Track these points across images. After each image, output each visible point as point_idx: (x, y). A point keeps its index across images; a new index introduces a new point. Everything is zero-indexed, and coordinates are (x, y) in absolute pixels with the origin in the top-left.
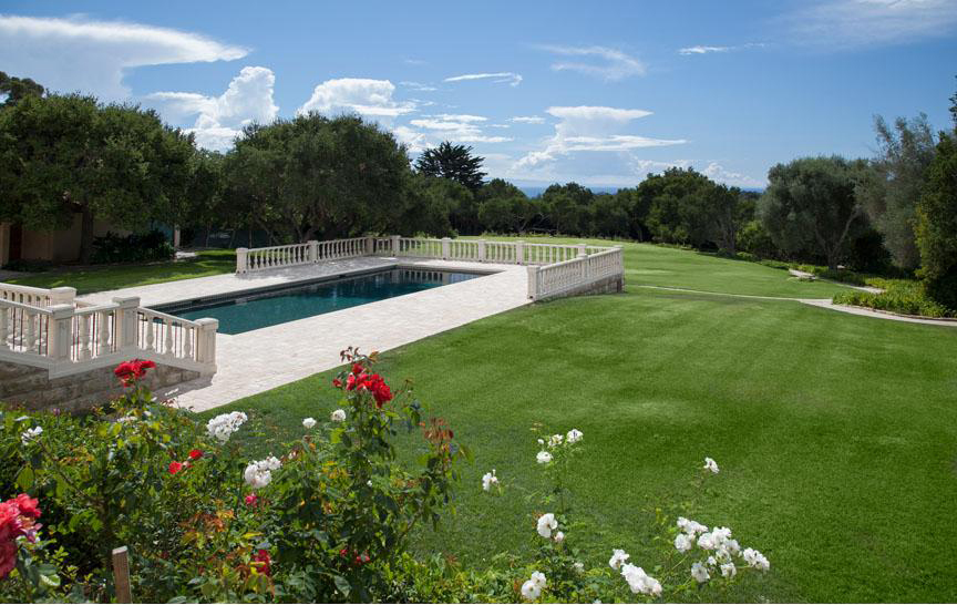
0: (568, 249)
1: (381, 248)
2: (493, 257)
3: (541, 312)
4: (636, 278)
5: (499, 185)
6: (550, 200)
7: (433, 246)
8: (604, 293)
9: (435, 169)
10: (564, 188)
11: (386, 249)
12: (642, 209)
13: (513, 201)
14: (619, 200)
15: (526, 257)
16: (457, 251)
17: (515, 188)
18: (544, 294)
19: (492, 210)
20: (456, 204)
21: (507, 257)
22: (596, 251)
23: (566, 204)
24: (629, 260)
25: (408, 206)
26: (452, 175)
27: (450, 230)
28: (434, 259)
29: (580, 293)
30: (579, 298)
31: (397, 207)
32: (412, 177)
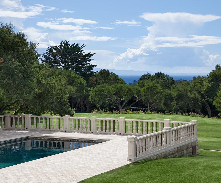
0: (157, 123)
1: (16, 123)
2: (102, 129)
3: (137, 171)
4: (206, 144)
5: (105, 74)
6: (143, 86)
7: (57, 121)
8: (182, 156)
9: (56, 62)
10: (154, 76)
11: (21, 124)
12: (211, 92)
13: (115, 87)
14: (194, 85)
15: (126, 129)
16: (75, 125)
17: (117, 76)
18: (139, 157)
19: (100, 94)
20: (73, 89)
21: (112, 129)
22: (177, 125)
23: (155, 89)
24: (201, 131)
25: (37, 92)
26: (69, 66)
27: (70, 109)
28: (58, 131)
29: (166, 156)
30: (165, 160)
31: (30, 92)
32: (40, 69)
